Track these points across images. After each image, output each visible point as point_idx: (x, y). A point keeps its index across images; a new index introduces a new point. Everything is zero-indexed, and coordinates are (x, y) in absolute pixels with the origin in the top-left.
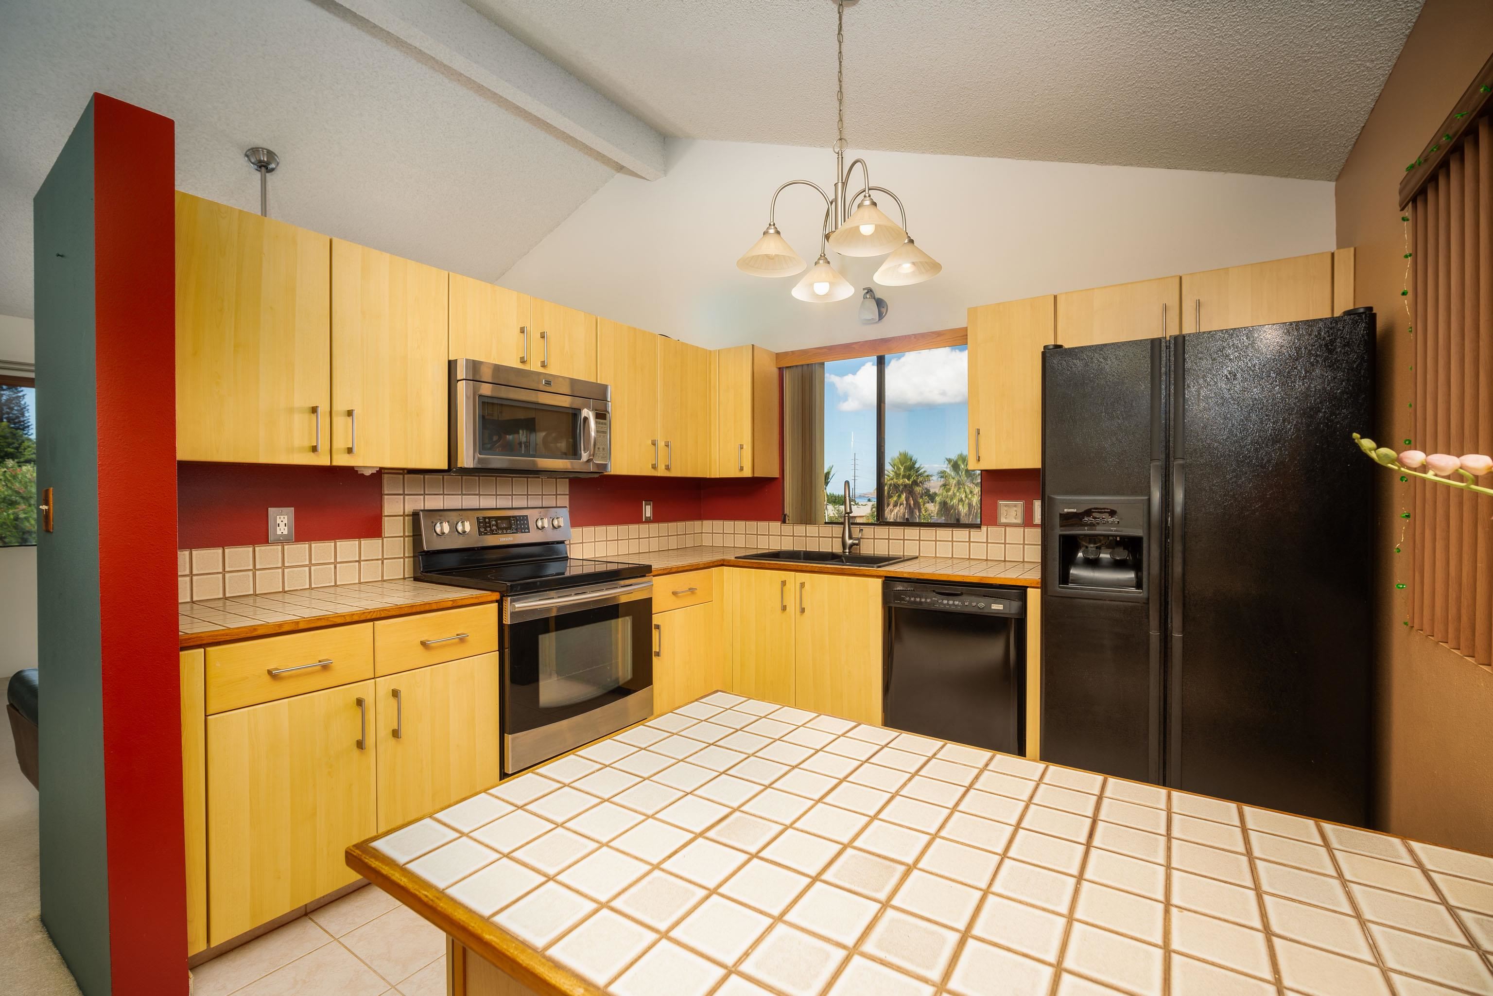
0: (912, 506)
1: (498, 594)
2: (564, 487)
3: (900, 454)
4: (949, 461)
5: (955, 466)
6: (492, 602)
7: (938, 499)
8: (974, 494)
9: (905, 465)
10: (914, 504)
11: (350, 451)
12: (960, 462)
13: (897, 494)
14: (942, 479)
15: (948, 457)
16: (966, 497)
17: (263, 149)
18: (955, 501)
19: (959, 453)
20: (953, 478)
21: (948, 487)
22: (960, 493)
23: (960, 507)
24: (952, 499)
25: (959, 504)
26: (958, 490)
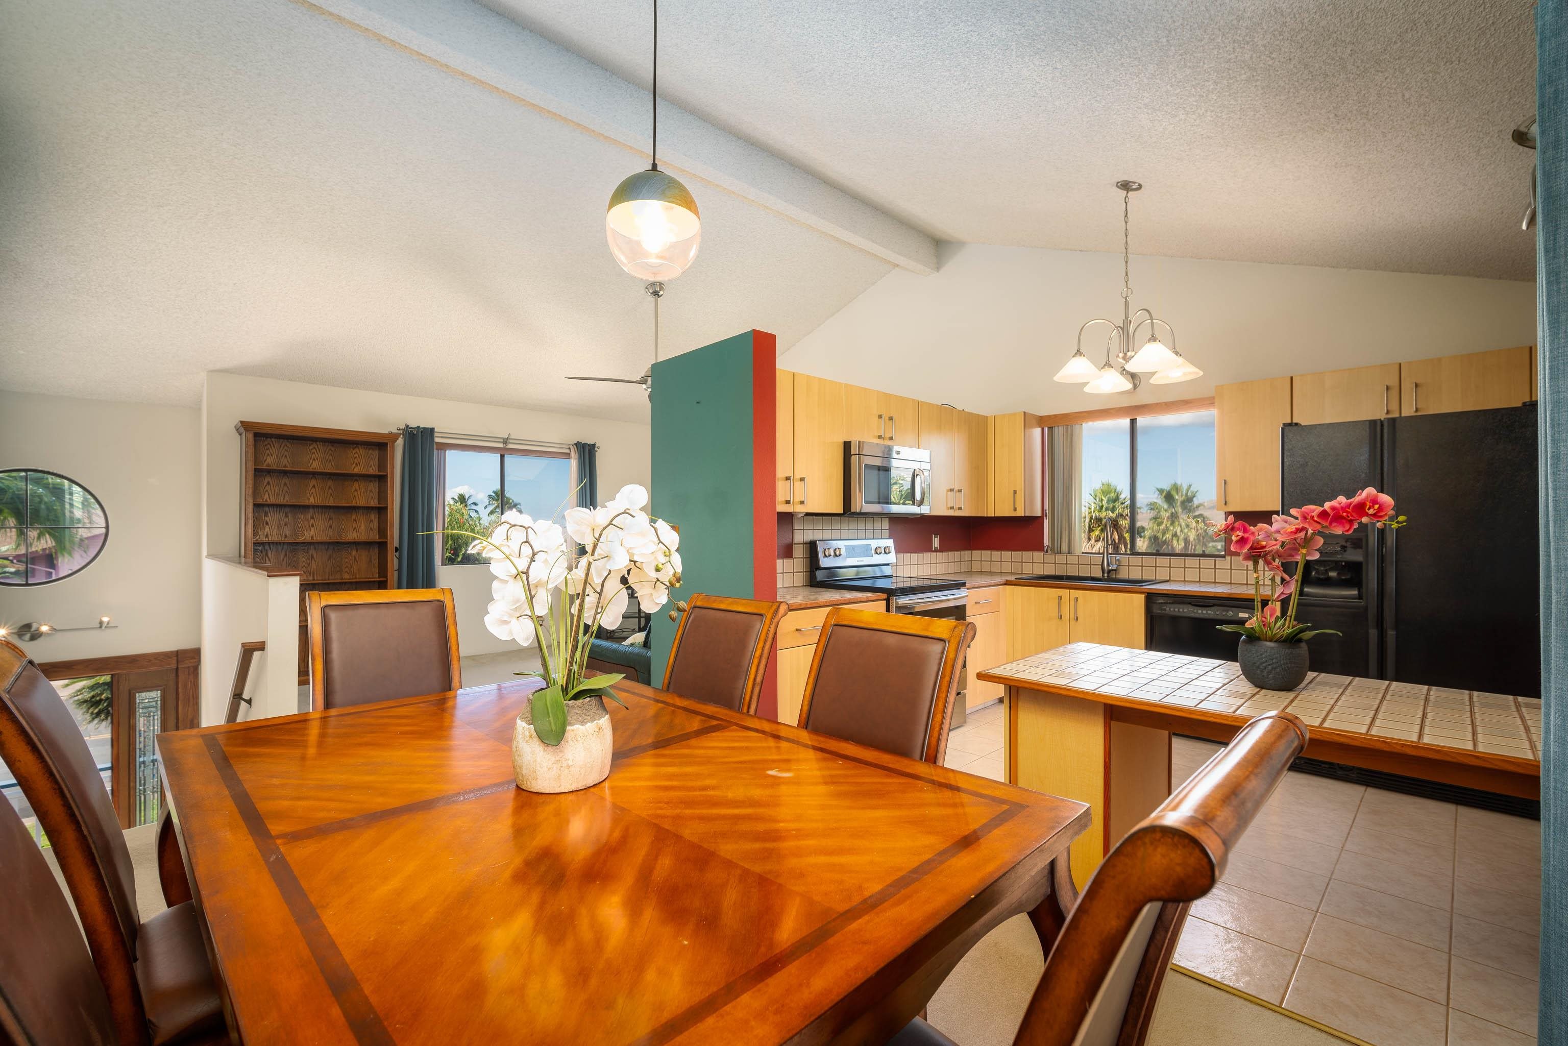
0: (1117, 541)
1: (886, 595)
2: (886, 524)
3: (1103, 484)
4: (1161, 491)
5: (1169, 498)
6: (881, 600)
7: (1147, 534)
8: (1191, 528)
9: (1108, 496)
10: (1119, 539)
11: (802, 503)
12: (1174, 493)
13: (1099, 528)
14: (1152, 511)
15: (1159, 487)
16: (1181, 531)
17: (657, 282)
18: (1168, 536)
19: (1173, 482)
20: (1166, 511)
21: (1160, 520)
22: (1174, 527)
23: (1175, 542)
24: (1164, 533)
25: (1172, 539)
26: (1173, 523)
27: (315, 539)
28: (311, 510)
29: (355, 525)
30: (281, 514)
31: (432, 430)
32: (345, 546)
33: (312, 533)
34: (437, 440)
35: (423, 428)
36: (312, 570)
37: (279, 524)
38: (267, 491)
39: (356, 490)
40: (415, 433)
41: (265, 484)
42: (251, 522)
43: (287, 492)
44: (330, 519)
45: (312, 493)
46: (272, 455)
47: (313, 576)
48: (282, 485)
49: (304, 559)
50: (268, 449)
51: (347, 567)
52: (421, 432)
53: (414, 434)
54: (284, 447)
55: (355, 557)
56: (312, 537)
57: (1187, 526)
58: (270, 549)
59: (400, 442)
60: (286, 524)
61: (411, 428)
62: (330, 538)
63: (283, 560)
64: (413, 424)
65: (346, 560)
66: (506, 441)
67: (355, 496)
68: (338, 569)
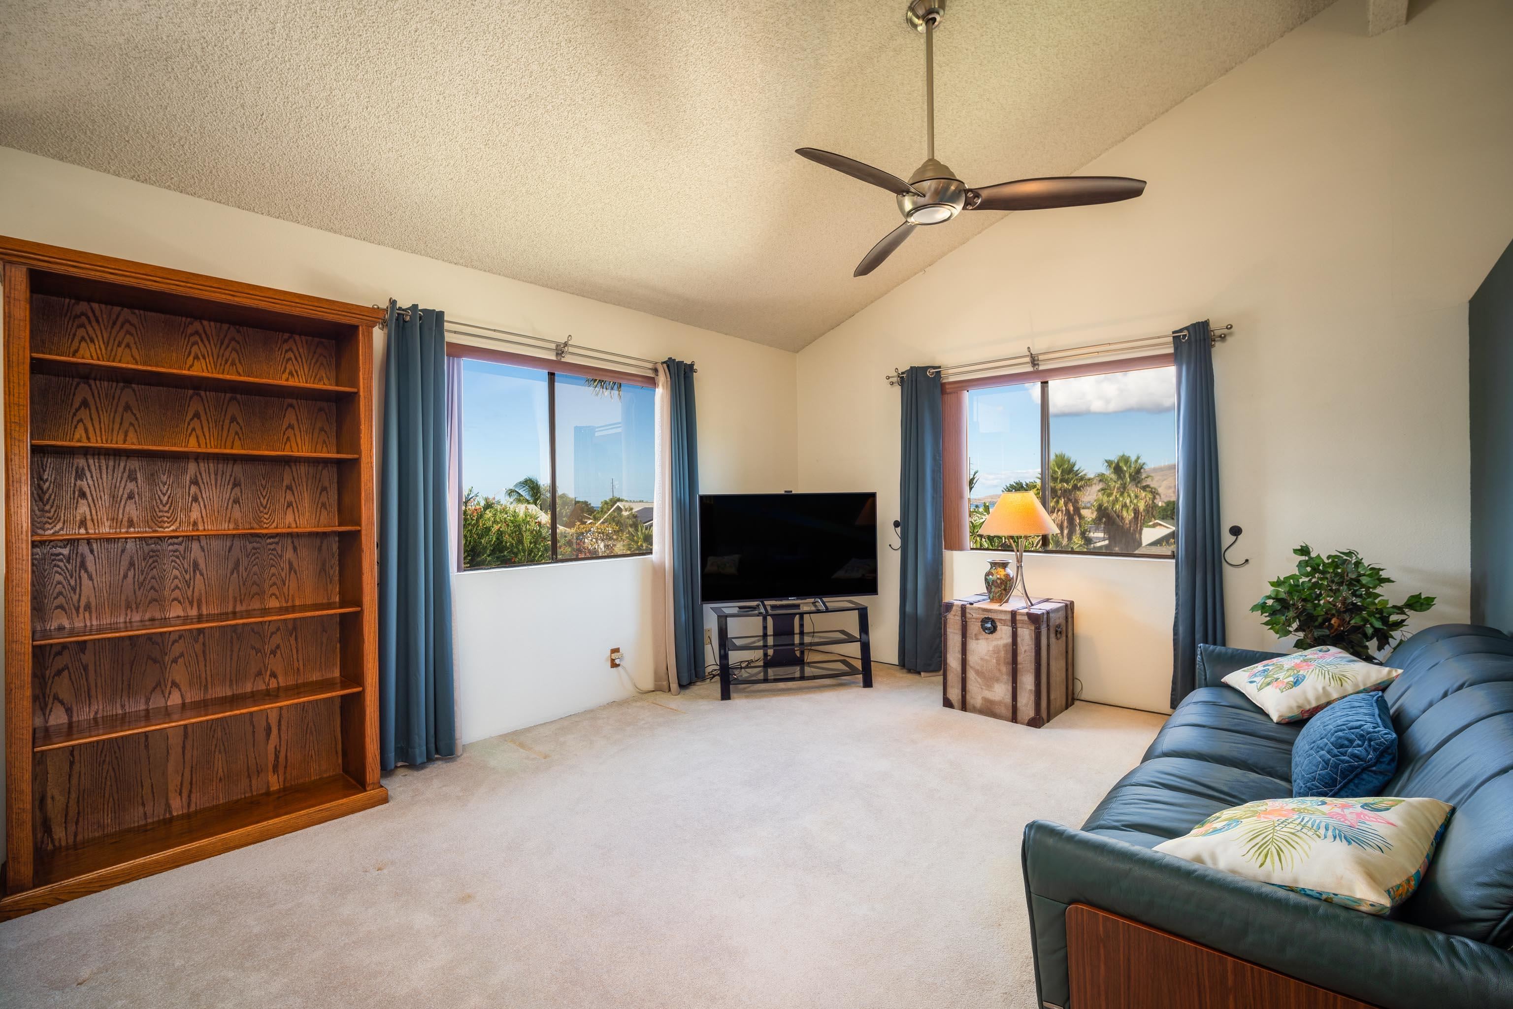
4: (1109, 463)
5: (1118, 470)
8: (1141, 498)
9: (1065, 466)
10: (1074, 510)
12: (1122, 464)
14: (1101, 483)
15: (1108, 458)
16: (1131, 502)
18: (1118, 507)
19: (1121, 454)
20: (1115, 482)
22: (1124, 498)
25: (1122, 510)
26: (1122, 494)
27: (201, 528)
28: (192, 467)
29: (290, 497)
30: (118, 474)
31: (440, 315)
32: (269, 541)
33: (195, 515)
34: (449, 338)
35: (424, 311)
36: (196, 594)
37: (113, 497)
38: (81, 420)
39: (290, 426)
40: (408, 318)
41: (76, 404)
42: (26, 489)
43: (131, 424)
44: (236, 484)
45: (194, 429)
46: (92, 341)
47: (199, 608)
48: (120, 409)
49: (176, 572)
50: (82, 326)
51: (275, 584)
52: (420, 318)
53: (405, 321)
54: (122, 327)
55: (290, 564)
56: (195, 524)
57: (1136, 497)
58: (92, 551)
59: (379, 336)
60: (131, 497)
61: (400, 309)
62: (236, 523)
63: (125, 576)
64: (404, 303)
65: (273, 570)
66: (560, 350)
67: (288, 439)
68: (255, 589)
